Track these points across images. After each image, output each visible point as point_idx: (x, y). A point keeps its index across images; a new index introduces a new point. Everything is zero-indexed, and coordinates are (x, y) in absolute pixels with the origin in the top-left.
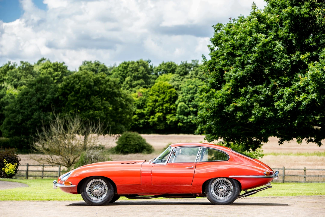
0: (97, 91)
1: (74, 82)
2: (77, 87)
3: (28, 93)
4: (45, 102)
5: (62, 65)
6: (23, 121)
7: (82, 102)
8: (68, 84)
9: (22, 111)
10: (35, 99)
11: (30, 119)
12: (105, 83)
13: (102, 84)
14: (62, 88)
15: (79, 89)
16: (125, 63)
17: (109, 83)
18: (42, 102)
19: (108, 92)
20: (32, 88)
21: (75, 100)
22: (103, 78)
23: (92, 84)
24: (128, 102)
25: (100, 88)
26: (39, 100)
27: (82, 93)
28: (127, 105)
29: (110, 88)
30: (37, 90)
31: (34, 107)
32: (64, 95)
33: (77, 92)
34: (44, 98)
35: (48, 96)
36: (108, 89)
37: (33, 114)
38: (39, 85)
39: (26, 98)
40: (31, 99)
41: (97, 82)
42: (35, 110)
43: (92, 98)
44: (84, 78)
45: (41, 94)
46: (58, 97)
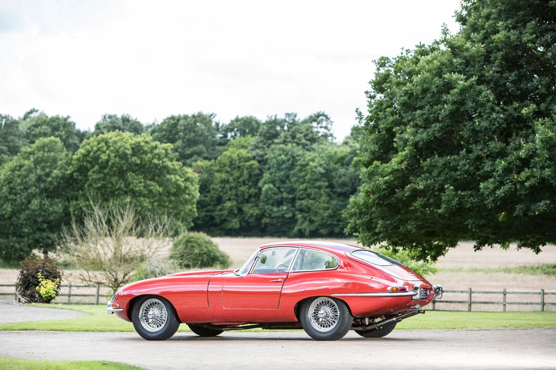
0: (136, 165)
1: (98, 150)
2: (104, 157)
3: (21, 166)
4: (51, 183)
5: (66, 120)
6: (13, 213)
7: (111, 183)
8: (89, 152)
9: (12, 197)
10: (33, 177)
11: (24, 210)
12: (151, 152)
13: (145, 153)
14: (78, 160)
15: (108, 161)
16: (173, 118)
17: (157, 151)
18: (44, 181)
19: (156, 165)
20: (28, 158)
21: (99, 179)
22: (147, 143)
23: (129, 152)
24: (188, 184)
25: (141, 159)
26: (39, 179)
27: (112, 167)
28: (186, 188)
29: (159, 159)
30: (37, 162)
31: (33, 190)
32: (82, 170)
33: (104, 166)
34: (48, 175)
35: (56, 172)
36: (156, 161)
37: (29, 202)
38: (40, 154)
39: (19, 176)
40: (26, 177)
41: (137, 150)
42: (34, 196)
43: (130, 175)
44: (115, 142)
45: (43, 169)
46: (72, 174)
